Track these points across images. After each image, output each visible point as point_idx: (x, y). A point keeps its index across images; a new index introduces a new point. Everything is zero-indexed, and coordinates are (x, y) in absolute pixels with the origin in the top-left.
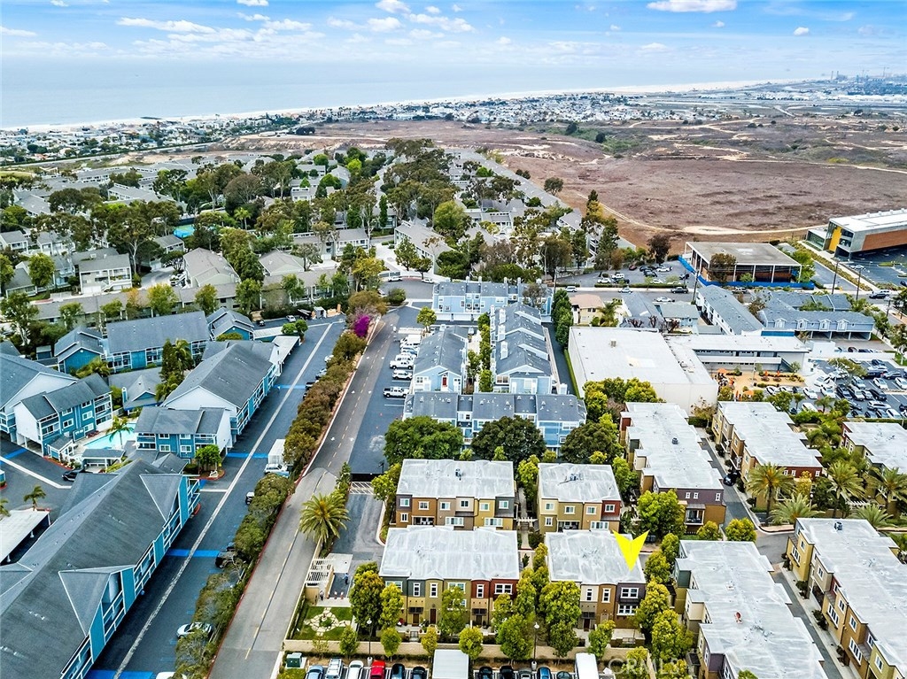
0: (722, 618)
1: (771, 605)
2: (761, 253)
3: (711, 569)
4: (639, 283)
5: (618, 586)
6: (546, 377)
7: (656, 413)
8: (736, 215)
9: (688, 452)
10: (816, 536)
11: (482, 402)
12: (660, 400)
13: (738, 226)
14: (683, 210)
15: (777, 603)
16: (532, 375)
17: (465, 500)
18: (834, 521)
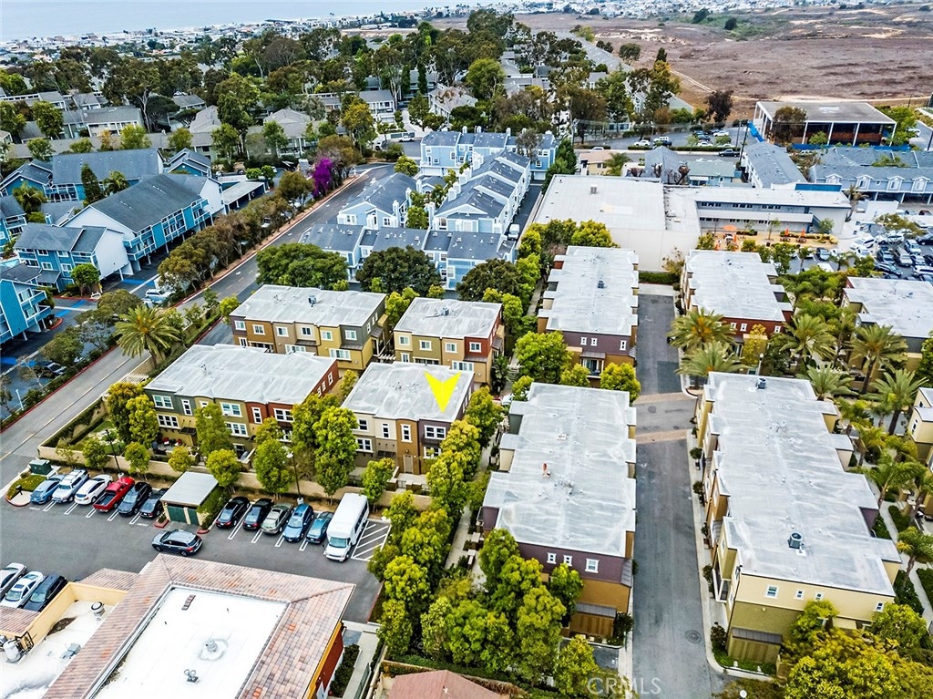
0: (526, 468)
1: (604, 462)
2: (850, 111)
3: (551, 415)
4: (681, 146)
5: (419, 423)
6: (488, 219)
7: (598, 257)
8: (849, 85)
9: (612, 297)
10: (724, 393)
11: (388, 236)
12: (613, 245)
13: (844, 94)
14: (784, 81)
15: (615, 460)
16: (473, 216)
17: (306, 327)
18: (757, 378)
